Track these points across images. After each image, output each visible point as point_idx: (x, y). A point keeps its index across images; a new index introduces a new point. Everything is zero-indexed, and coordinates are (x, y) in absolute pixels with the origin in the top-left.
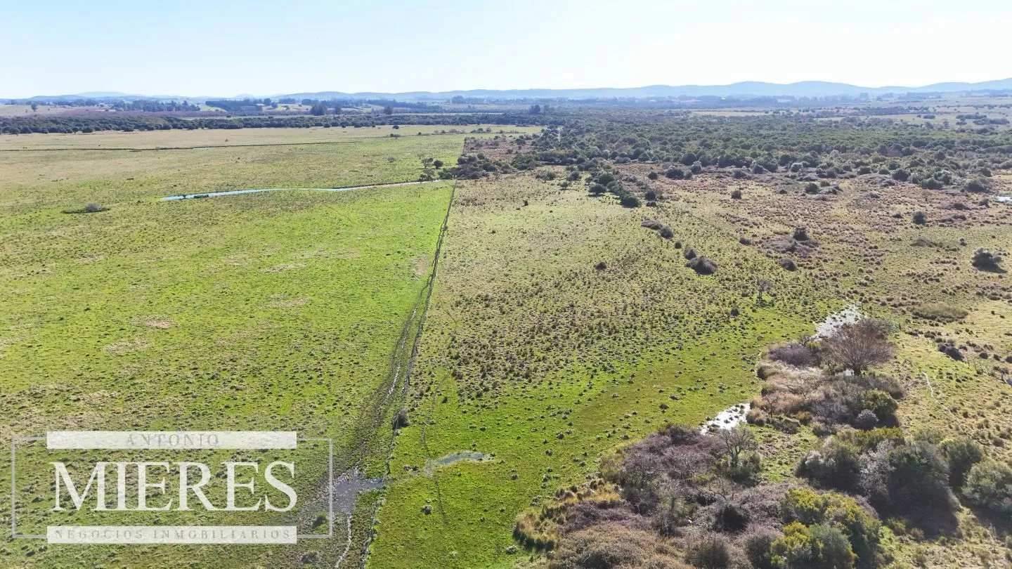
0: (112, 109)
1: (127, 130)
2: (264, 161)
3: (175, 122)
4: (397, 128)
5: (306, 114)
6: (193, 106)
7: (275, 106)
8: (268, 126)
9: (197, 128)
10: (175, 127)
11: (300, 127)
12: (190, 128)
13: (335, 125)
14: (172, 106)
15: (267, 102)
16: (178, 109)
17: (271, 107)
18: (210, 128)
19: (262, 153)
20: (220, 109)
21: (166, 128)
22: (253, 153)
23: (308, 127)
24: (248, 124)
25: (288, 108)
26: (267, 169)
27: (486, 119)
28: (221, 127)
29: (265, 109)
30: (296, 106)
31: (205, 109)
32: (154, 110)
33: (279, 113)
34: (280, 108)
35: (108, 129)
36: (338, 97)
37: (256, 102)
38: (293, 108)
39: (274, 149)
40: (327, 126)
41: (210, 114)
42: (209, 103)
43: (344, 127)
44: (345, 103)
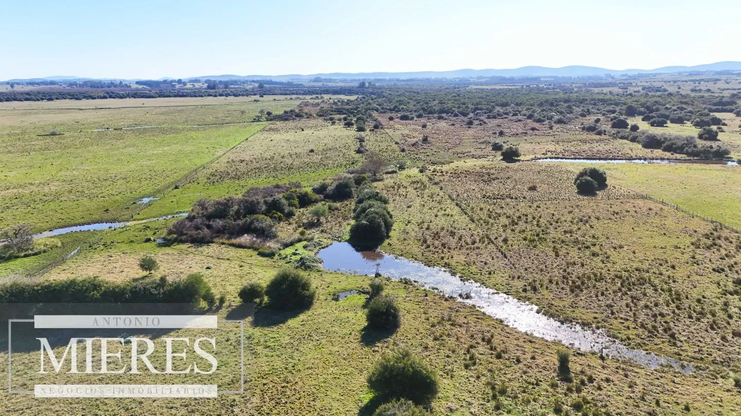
0: (68, 86)
1: (77, 99)
2: (163, 114)
3: (111, 94)
4: (262, 97)
5: (205, 89)
6: (126, 85)
7: (185, 84)
8: (175, 96)
9: (126, 98)
10: (111, 97)
11: (196, 97)
12: (121, 98)
13: (221, 95)
14: (112, 84)
15: (180, 81)
16: (115, 86)
17: (182, 85)
18: (135, 98)
19: (164, 110)
20: (145, 86)
21: (105, 97)
22: (158, 110)
23: (202, 96)
24: (161, 95)
25: (194, 86)
26: (163, 117)
27: (327, 92)
28: (142, 97)
29: (178, 86)
30: (200, 84)
31: (134, 86)
32: (98, 87)
33: (186, 89)
34: (189, 86)
35: (64, 98)
36: (233, 79)
37: (172, 81)
38: (197, 85)
39: (172, 108)
40: (215, 96)
41: (137, 89)
42: (138, 83)
43: (227, 96)
44: (235, 82)
